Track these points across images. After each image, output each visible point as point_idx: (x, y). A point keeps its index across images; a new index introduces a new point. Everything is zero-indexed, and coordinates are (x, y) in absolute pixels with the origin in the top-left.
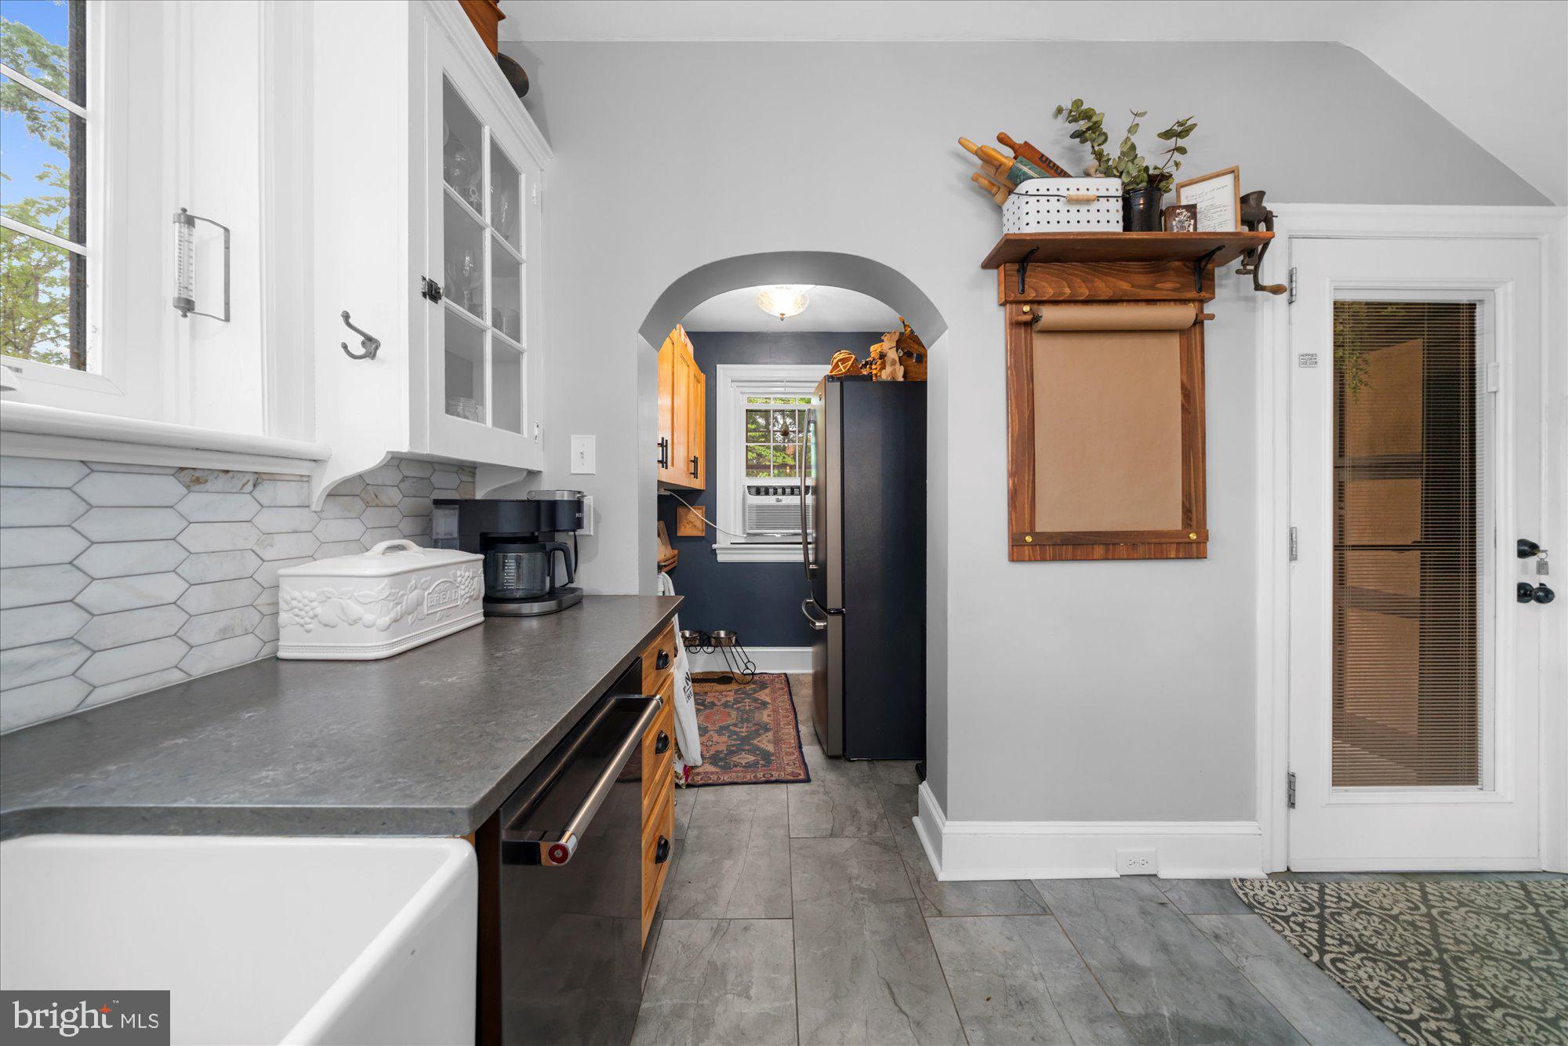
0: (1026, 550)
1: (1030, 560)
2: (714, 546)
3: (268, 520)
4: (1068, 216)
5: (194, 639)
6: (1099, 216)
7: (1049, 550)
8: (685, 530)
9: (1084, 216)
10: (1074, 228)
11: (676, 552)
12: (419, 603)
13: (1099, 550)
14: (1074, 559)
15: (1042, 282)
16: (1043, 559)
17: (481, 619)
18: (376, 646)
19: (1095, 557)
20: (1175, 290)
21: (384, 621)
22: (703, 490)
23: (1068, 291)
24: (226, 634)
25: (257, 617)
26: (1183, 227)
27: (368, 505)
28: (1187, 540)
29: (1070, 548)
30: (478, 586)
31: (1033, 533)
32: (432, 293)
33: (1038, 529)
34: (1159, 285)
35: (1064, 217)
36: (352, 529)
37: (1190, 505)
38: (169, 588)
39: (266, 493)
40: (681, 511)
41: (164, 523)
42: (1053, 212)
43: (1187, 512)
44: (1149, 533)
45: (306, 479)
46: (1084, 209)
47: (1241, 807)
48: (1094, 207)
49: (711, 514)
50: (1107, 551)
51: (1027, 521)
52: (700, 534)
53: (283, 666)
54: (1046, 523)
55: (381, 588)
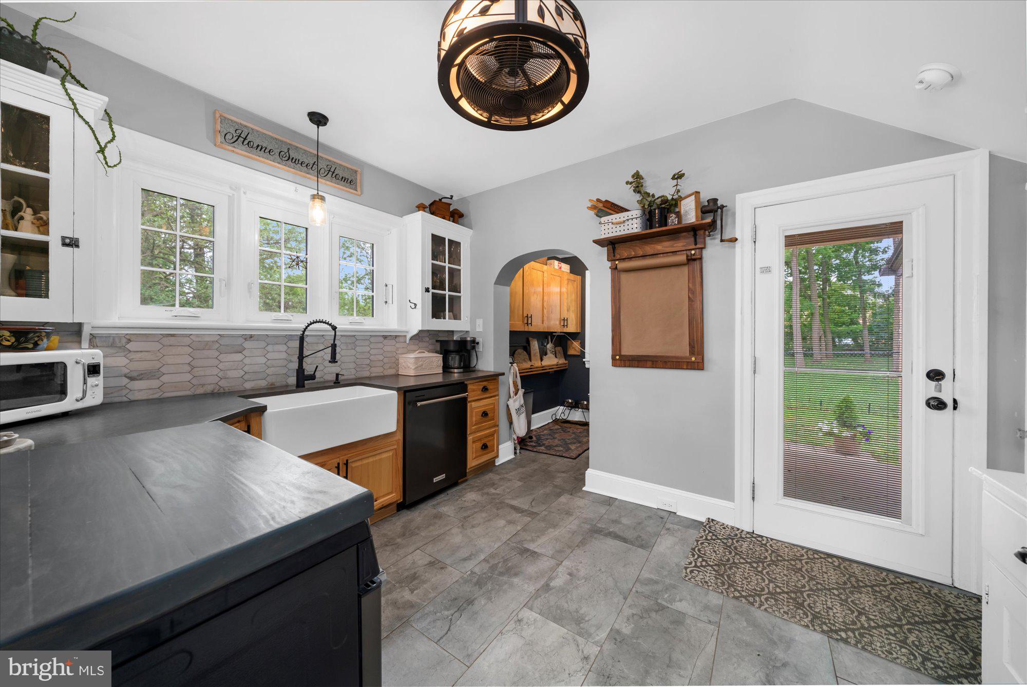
0: (618, 362)
1: (619, 366)
2: (584, 360)
3: (398, 345)
4: (616, 230)
5: (385, 368)
6: (628, 227)
7: (627, 363)
8: (571, 352)
9: (622, 228)
10: (619, 234)
11: (567, 362)
12: (422, 365)
13: (649, 363)
14: (638, 367)
15: (623, 251)
16: (625, 366)
17: (442, 372)
18: (412, 373)
19: (648, 366)
20: (684, 246)
21: (414, 368)
22: (579, 333)
23: (633, 253)
24: (390, 368)
25: (395, 365)
26: (673, 222)
27: (420, 341)
28: (690, 361)
29: (636, 362)
30: (441, 363)
31: (620, 356)
32: (427, 290)
33: (623, 353)
34: (675, 245)
35: (614, 230)
36: (415, 347)
37: (694, 344)
38: (381, 358)
39: (397, 340)
40: (569, 342)
41: (380, 345)
42: (610, 228)
43: (692, 346)
44: (672, 357)
45: (405, 336)
46: (622, 225)
47: (727, 493)
48: (627, 223)
49: (583, 345)
50: (653, 364)
51: (618, 350)
52: (579, 354)
53: (400, 376)
54: (627, 350)
55: (412, 361)
